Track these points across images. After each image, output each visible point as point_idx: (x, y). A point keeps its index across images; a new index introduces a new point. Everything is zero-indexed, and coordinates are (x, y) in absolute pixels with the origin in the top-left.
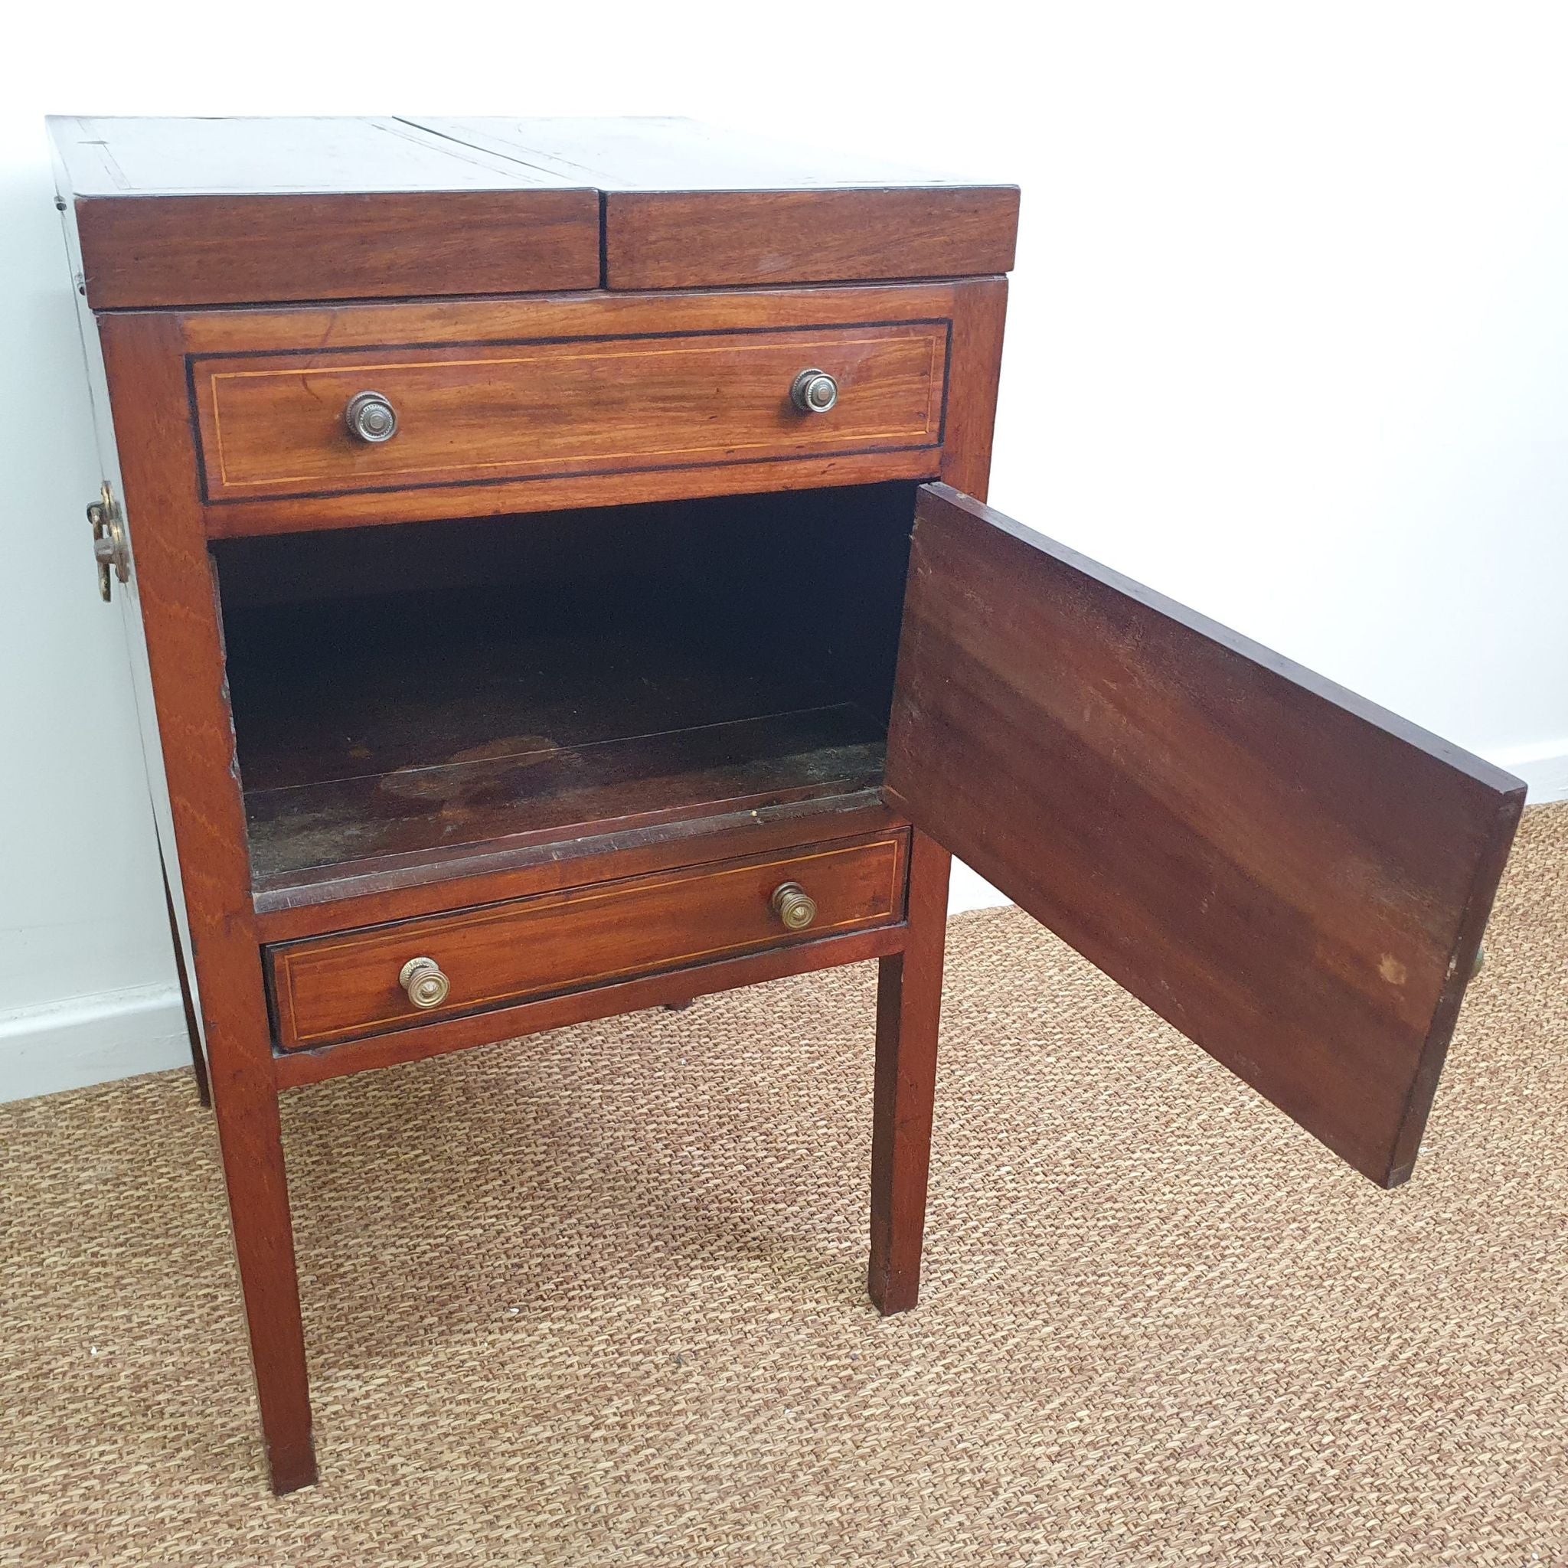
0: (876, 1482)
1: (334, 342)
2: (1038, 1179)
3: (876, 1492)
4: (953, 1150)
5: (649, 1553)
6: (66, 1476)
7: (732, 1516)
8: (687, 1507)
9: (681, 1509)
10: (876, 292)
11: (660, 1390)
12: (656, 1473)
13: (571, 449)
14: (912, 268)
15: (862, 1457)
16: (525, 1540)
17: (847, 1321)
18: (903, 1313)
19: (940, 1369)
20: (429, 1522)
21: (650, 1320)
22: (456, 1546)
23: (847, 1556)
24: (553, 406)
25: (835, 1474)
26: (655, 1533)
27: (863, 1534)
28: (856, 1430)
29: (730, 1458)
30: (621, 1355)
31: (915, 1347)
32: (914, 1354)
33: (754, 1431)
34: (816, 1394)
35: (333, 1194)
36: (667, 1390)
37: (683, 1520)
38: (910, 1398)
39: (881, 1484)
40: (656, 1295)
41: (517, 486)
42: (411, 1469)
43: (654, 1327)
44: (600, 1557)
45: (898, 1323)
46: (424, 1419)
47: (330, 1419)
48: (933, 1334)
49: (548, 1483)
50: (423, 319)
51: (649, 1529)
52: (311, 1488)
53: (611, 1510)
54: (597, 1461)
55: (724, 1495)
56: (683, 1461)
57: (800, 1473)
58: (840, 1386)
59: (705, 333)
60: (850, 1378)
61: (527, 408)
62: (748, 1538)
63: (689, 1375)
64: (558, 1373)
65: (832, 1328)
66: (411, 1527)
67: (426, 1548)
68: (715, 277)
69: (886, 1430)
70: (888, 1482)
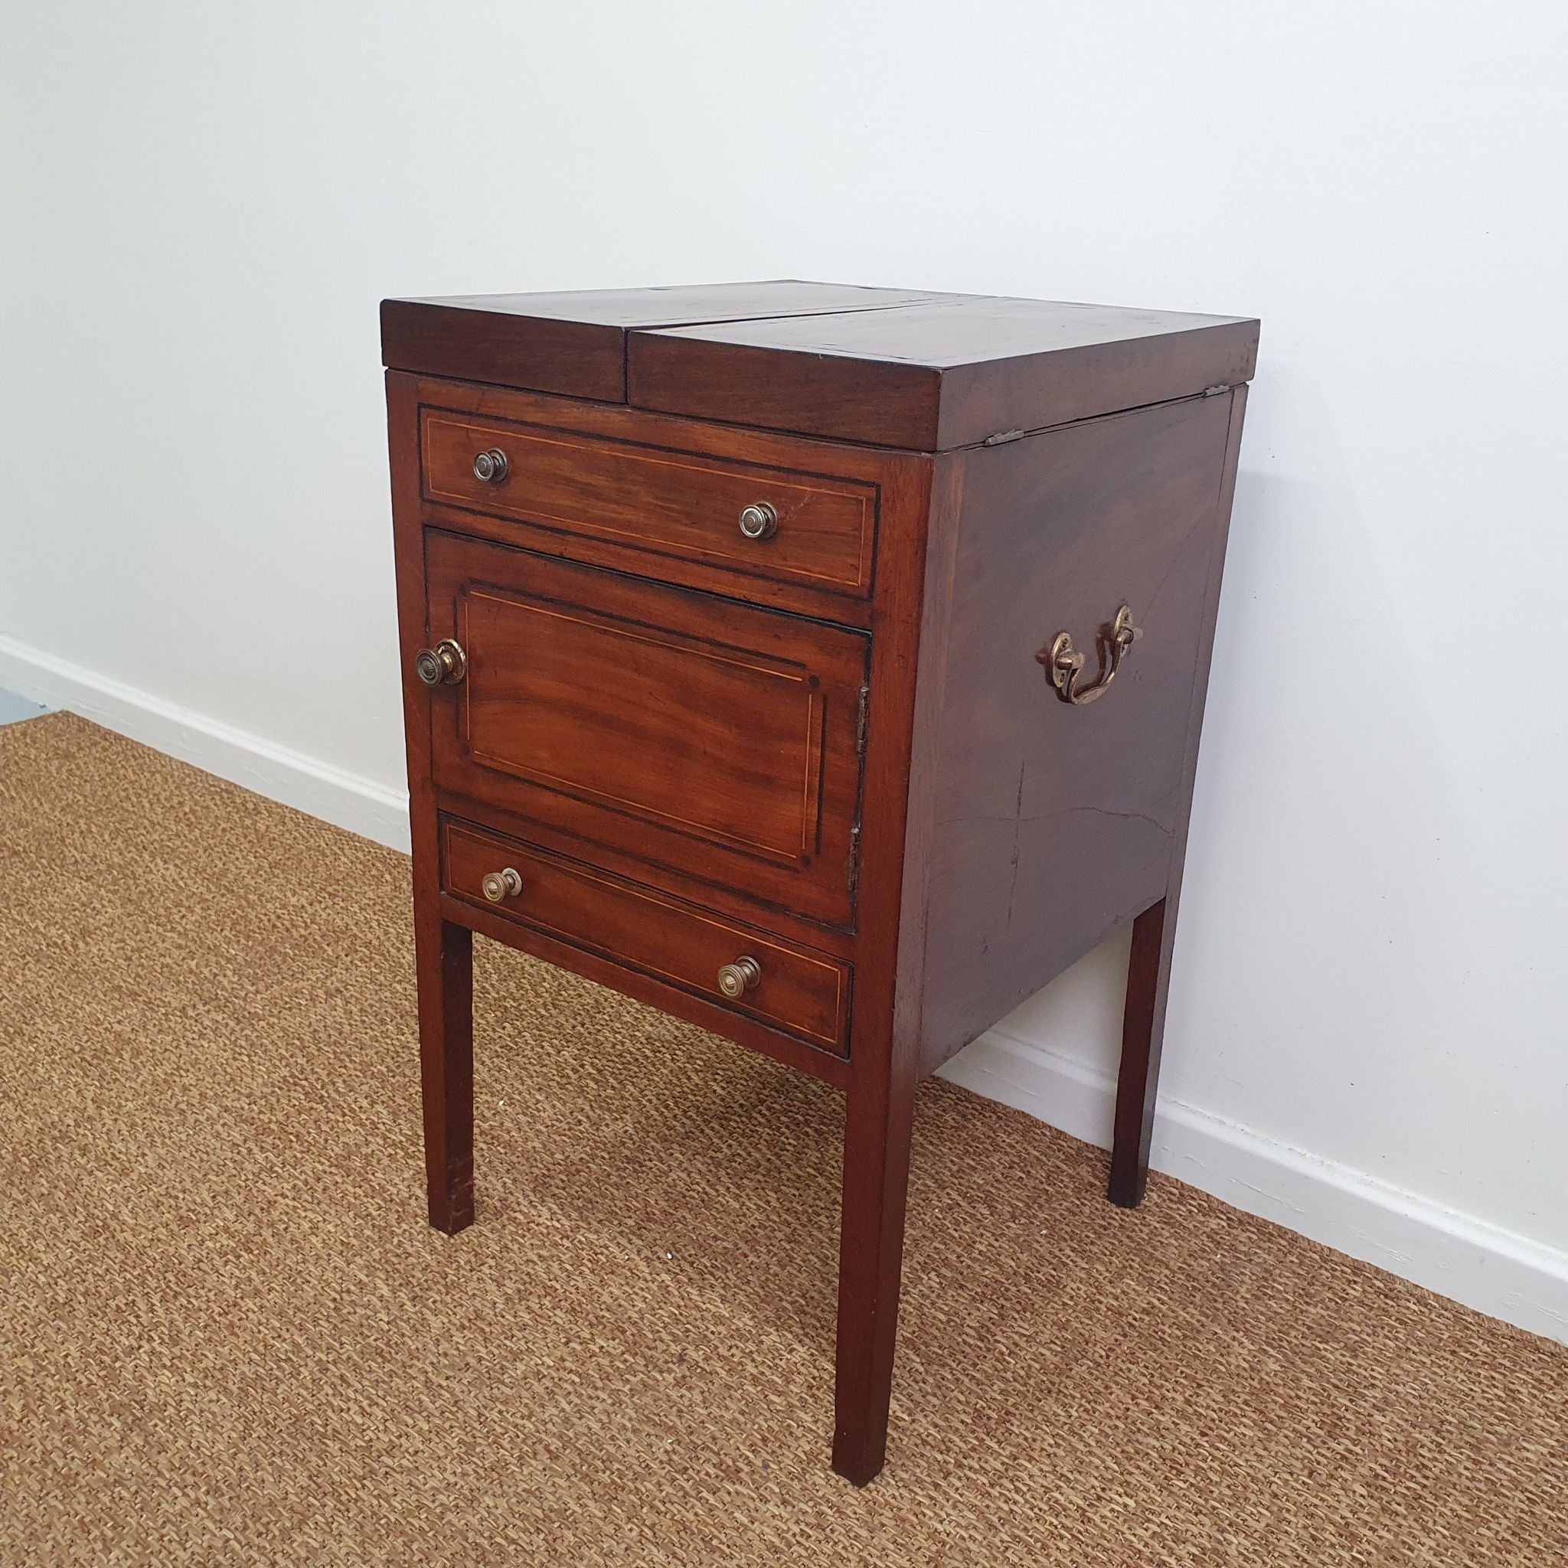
0: (630, 1526)
1: (483, 410)
2: (1140, 1532)
3: (618, 1528)
4: (1117, 1452)
5: (480, 1415)
6: (401, 1142)
7: (539, 1447)
8: (533, 1419)
9: (529, 1417)
10: (816, 446)
11: (642, 1362)
12: (556, 1390)
13: (603, 521)
14: (842, 431)
15: (652, 1507)
16: (458, 1349)
17: (807, 1448)
18: (847, 1482)
19: (796, 1529)
20: (448, 1299)
21: (712, 1328)
22: (434, 1318)
23: (538, 1530)
24: (595, 486)
25: (621, 1496)
26: (500, 1412)
27: (568, 1534)
28: (681, 1493)
29: (596, 1427)
30: (664, 1328)
31: (811, 1503)
32: (802, 1506)
33: (635, 1431)
34: (704, 1455)
35: (717, 1127)
36: (646, 1366)
37: (519, 1421)
38: (745, 1521)
39: (631, 1530)
40: (745, 1321)
41: (573, 539)
42: (488, 1272)
43: (708, 1333)
44: (463, 1392)
45: (833, 1482)
46: (535, 1259)
47: (509, 1219)
48: (838, 1511)
49: (514, 1339)
50: (528, 404)
51: (501, 1407)
52: (445, 1236)
53: (507, 1381)
54: (548, 1355)
55: (560, 1437)
56: (577, 1401)
57: (608, 1472)
58: (724, 1467)
59: (690, 453)
60: (738, 1470)
61: (579, 482)
62: (522, 1465)
63: (670, 1371)
64: (623, 1303)
65: (790, 1441)
66: (439, 1292)
67: (425, 1306)
68: (696, 409)
69: (696, 1514)
70: (634, 1533)
